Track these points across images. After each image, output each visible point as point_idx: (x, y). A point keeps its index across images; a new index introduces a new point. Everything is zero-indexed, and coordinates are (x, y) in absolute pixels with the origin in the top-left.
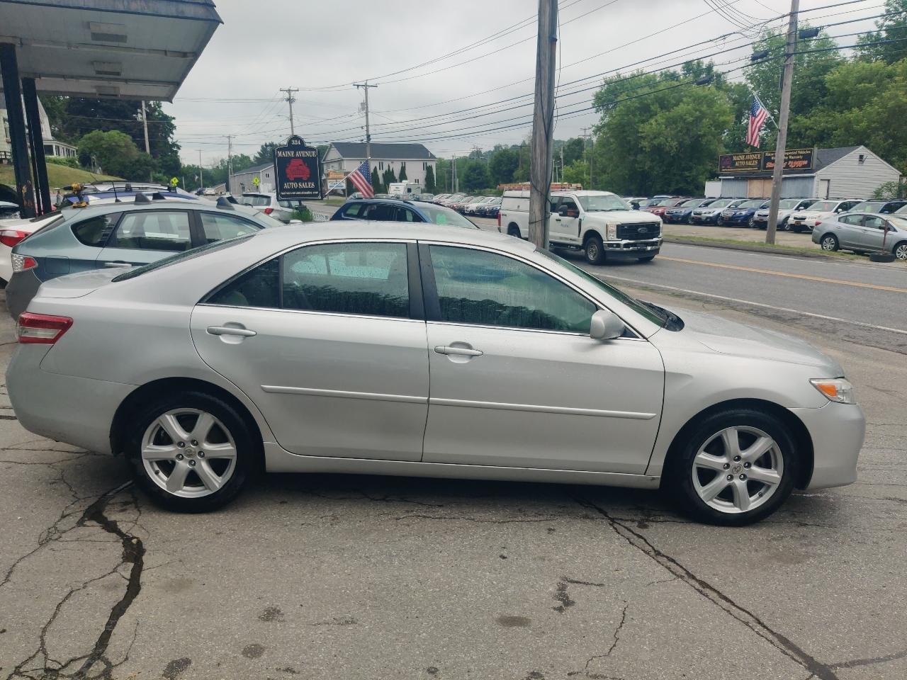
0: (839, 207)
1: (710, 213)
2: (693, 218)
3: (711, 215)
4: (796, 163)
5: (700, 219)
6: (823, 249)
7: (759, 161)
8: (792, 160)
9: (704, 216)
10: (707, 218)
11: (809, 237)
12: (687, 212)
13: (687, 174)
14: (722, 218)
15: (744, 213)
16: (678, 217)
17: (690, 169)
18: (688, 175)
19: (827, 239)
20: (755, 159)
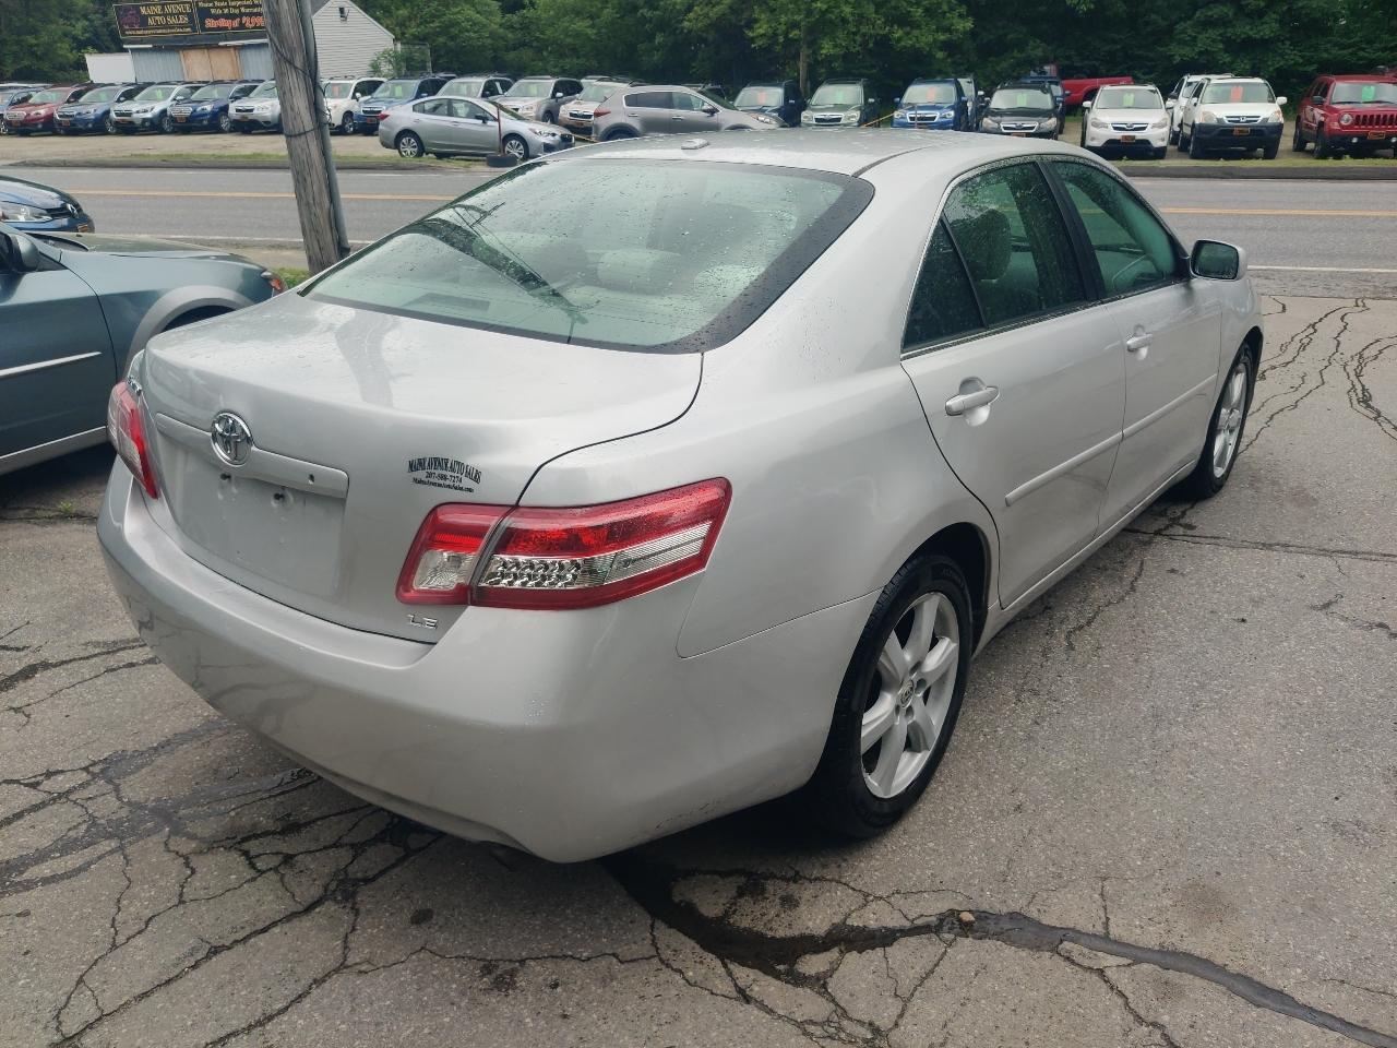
0: (356, 90)
1: (146, 111)
2: (117, 122)
3: (149, 115)
4: (254, 19)
5: (131, 123)
6: (403, 156)
7: (190, 16)
8: (246, 14)
9: (137, 117)
10: (145, 120)
11: (374, 141)
12: (100, 112)
13: (31, 40)
14: (173, 119)
15: (209, 108)
16: (86, 122)
17: (34, 32)
18: (34, 42)
19: (404, 141)
20: (182, 14)
